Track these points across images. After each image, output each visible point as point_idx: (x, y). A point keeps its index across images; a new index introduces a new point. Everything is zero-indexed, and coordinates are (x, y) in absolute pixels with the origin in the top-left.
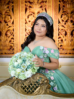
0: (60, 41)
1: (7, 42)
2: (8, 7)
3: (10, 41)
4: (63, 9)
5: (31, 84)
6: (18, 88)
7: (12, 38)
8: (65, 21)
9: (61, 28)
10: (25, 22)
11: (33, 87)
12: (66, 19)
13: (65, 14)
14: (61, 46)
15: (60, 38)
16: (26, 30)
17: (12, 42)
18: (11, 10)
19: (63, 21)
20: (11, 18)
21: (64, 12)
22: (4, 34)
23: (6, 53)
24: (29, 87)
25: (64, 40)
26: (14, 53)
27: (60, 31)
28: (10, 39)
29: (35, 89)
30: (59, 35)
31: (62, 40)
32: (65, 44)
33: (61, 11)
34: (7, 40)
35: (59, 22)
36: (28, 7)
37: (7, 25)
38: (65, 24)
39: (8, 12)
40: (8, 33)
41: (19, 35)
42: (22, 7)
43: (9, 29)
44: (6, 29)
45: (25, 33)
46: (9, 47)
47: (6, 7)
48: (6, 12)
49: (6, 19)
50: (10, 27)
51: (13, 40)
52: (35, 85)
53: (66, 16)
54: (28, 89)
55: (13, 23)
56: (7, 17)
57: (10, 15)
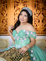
0: (36, 26)
1: (3, 27)
2: (4, 5)
3: (5, 26)
4: (37, 6)
5: (17, 56)
6: (8, 59)
7: (6, 24)
8: (38, 13)
9: (36, 18)
10: (14, 14)
11: (18, 58)
12: (39, 12)
13: (39, 9)
14: (36, 28)
15: (35, 24)
16: (15, 19)
17: (6, 26)
18: (5, 7)
19: (37, 13)
20: (6, 12)
21: (38, 8)
22: (1, 22)
23: (2, 33)
24: (16, 58)
25: (38, 25)
26: (7, 33)
27: (35, 19)
28: (5, 24)
29: (20, 60)
30: (35, 22)
31: (37, 25)
32: (39, 28)
33: (36, 7)
34: (3, 25)
35: (35, 14)
36: (16, 5)
37: (3, 16)
38: (39, 15)
39: (4, 8)
40: (4, 21)
41: (10, 22)
42: (12, 5)
43: (4, 18)
44: (3, 19)
45: (14, 21)
46: (4, 30)
47: (2, 5)
48: (2, 8)
49: (3, 12)
50: (5, 17)
51: (7, 25)
52: (20, 56)
53: (39, 11)
54: (15, 59)
55: (7, 15)
56: (3, 11)
57: (5, 10)
